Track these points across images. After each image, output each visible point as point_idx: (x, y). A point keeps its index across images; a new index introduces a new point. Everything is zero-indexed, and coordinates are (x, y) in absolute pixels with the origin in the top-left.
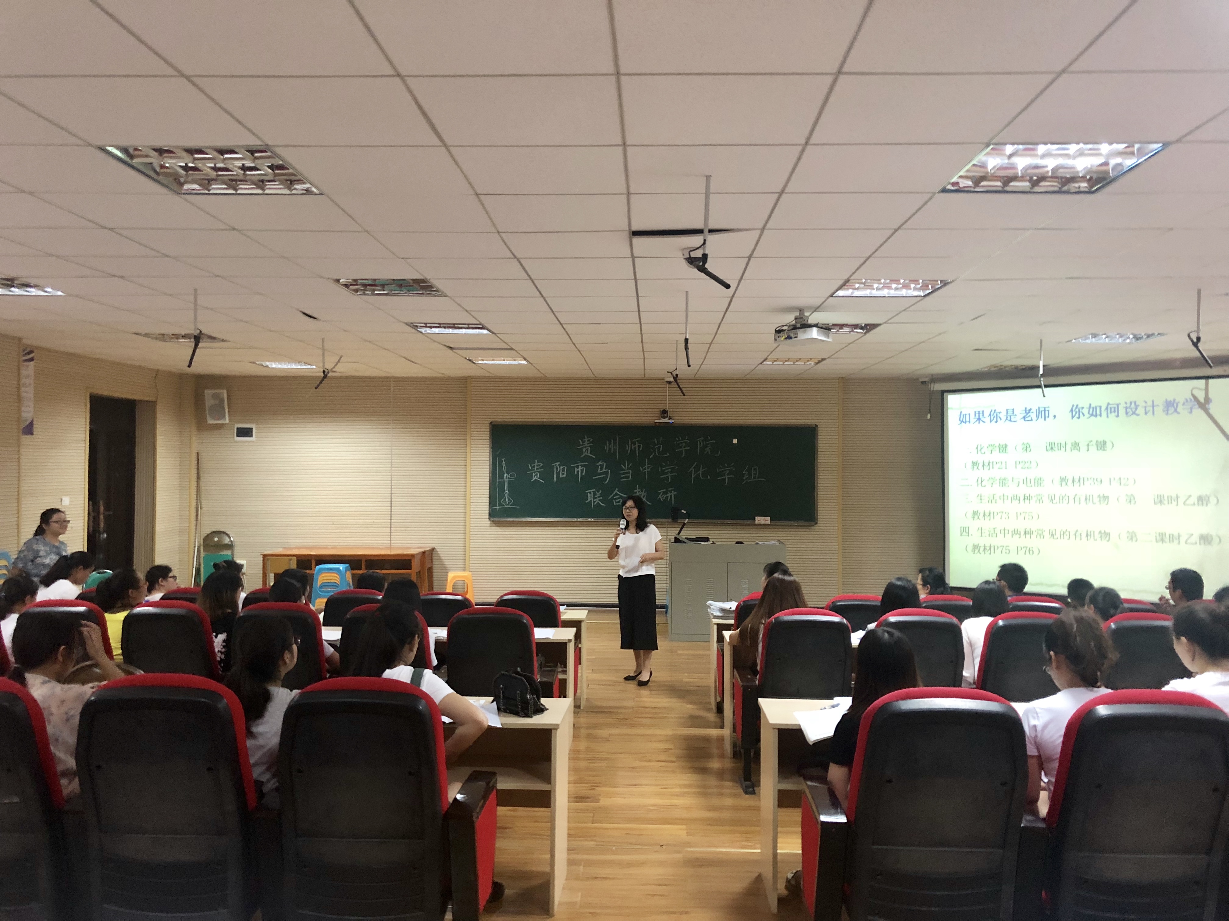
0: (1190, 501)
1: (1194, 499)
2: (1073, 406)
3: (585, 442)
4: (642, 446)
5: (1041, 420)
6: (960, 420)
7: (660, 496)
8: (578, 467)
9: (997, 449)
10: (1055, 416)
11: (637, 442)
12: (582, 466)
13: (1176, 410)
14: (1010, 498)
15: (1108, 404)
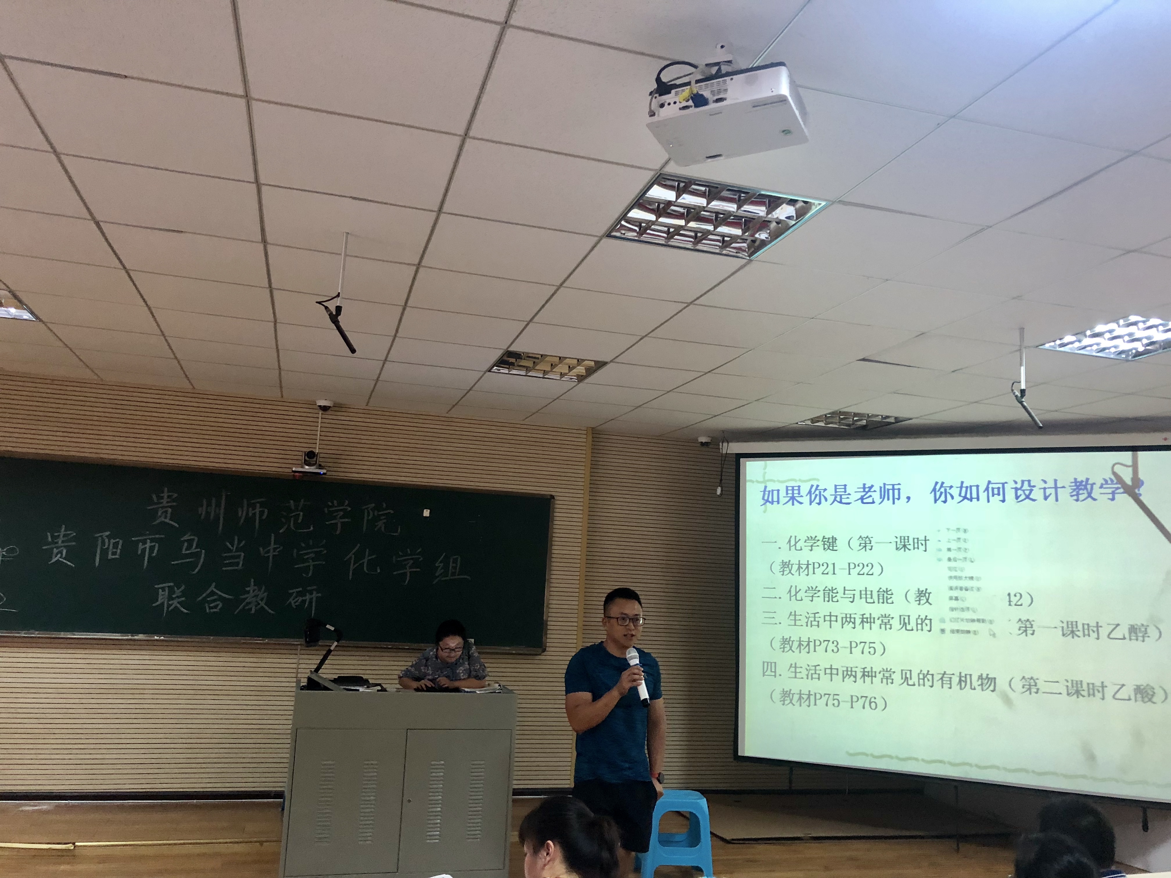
0: (1116, 634)
1: (1123, 631)
2: (937, 483)
3: (162, 498)
4: (266, 511)
5: (887, 503)
6: (763, 499)
7: (291, 600)
8: (144, 543)
9: (820, 543)
10: (909, 498)
11: (258, 505)
12: (152, 540)
13: (1090, 495)
14: (839, 619)
15: (989, 482)
